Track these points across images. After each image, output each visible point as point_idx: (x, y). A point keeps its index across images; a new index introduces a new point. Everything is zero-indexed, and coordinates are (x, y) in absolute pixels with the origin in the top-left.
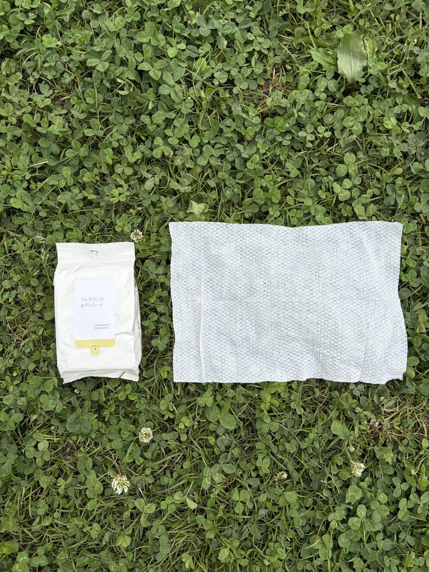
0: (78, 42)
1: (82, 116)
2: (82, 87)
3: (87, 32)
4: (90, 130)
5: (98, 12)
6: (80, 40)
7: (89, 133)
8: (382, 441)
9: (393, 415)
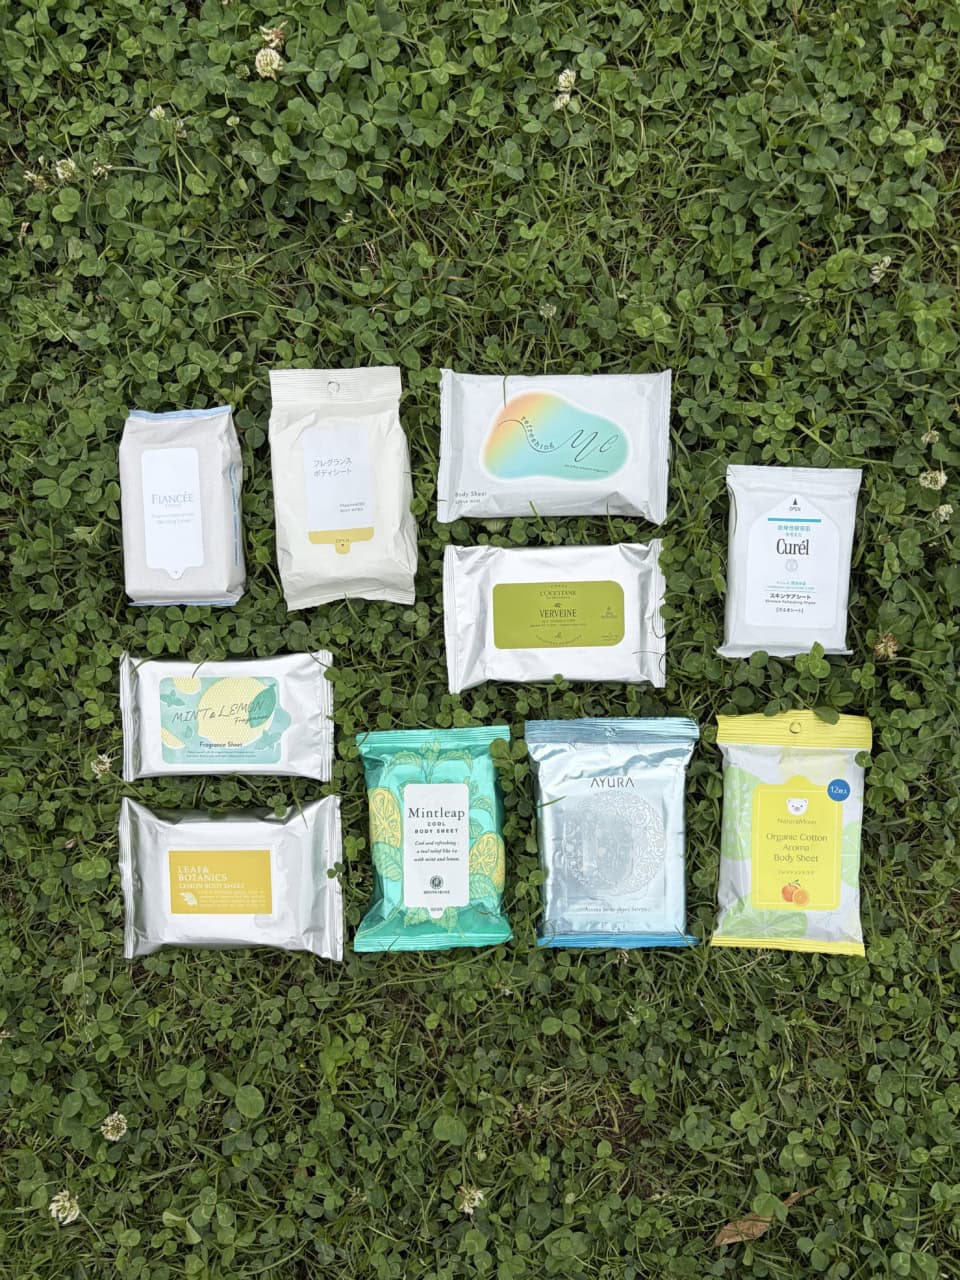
0: (23, 434)
1: (27, 572)
2: (30, 516)
3: (41, 412)
4: (41, 596)
5: (61, 376)
6: (26, 431)
7: (37, 603)
8: (535, 1141)
9: (556, 1097)
